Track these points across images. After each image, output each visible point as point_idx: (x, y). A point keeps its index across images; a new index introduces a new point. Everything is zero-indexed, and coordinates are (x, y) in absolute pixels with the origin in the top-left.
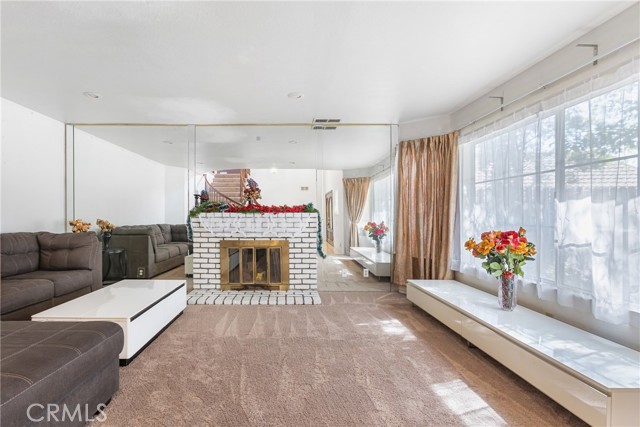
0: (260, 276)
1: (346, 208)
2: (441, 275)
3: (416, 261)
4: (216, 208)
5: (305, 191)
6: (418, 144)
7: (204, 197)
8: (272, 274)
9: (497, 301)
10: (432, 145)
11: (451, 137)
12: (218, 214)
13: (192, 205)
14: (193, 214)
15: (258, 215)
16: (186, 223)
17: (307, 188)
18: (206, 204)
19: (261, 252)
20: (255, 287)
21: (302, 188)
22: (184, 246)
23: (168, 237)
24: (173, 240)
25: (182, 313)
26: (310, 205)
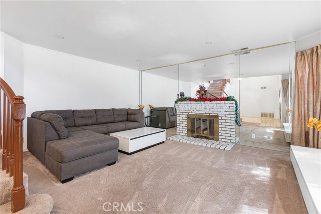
4: (185, 99)
8: (210, 132)
12: (186, 102)
13: (177, 98)
14: (176, 102)
15: (203, 102)
16: (174, 106)
17: (265, 88)
25: (163, 142)
26: (230, 97)
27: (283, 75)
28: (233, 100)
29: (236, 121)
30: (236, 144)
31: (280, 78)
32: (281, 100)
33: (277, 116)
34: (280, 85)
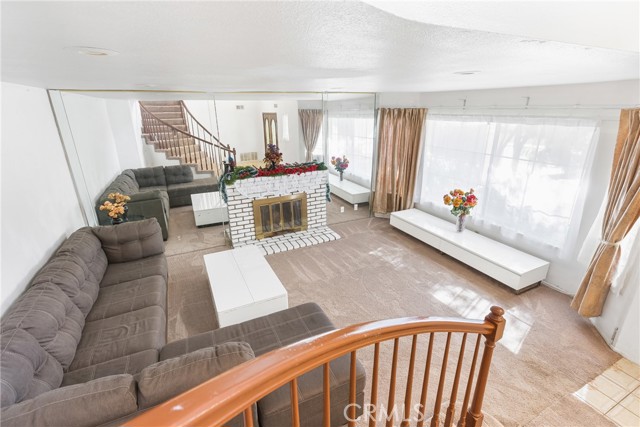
1: (302, 138)
2: (408, 206)
3: (390, 197)
5: (240, 111)
6: (396, 113)
8: (296, 221)
9: (455, 227)
10: (407, 115)
11: (421, 111)
12: (251, 180)
14: (229, 182)
19: (286, 205)
21: (238, 107)
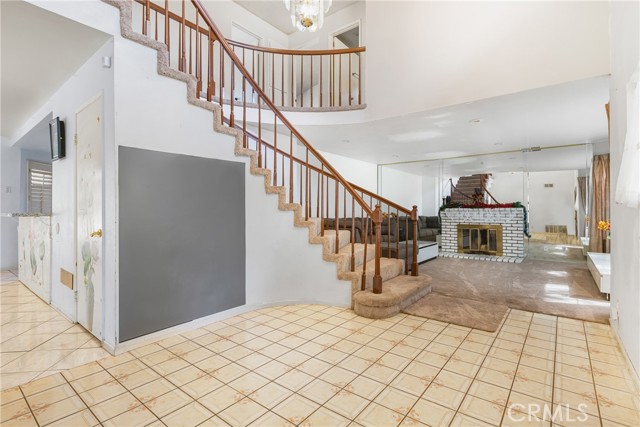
0: (483, 247)
4: (455, 206)
5: (549, 188)
7: (448, 199)
8: (491, 246)
12: (456, 209)
13: (441, 204)
14: (442, 209)
15: (481, 210)
16: (437, 215)
17: (551, 185)
18: (449, 203)
19: (484, 232)
20: (479, 253)
22: (435, 230)
23: (425, 224)
24: (428, 227)
25: (435, 258)
26: (518, 203)
27: (580, 171)
28: (522, 206)
29: (525, 231)
30: (525, 258)
31: (576, 174)
32: (577, 206)
33: (571, 231)
34: (576, 184)
